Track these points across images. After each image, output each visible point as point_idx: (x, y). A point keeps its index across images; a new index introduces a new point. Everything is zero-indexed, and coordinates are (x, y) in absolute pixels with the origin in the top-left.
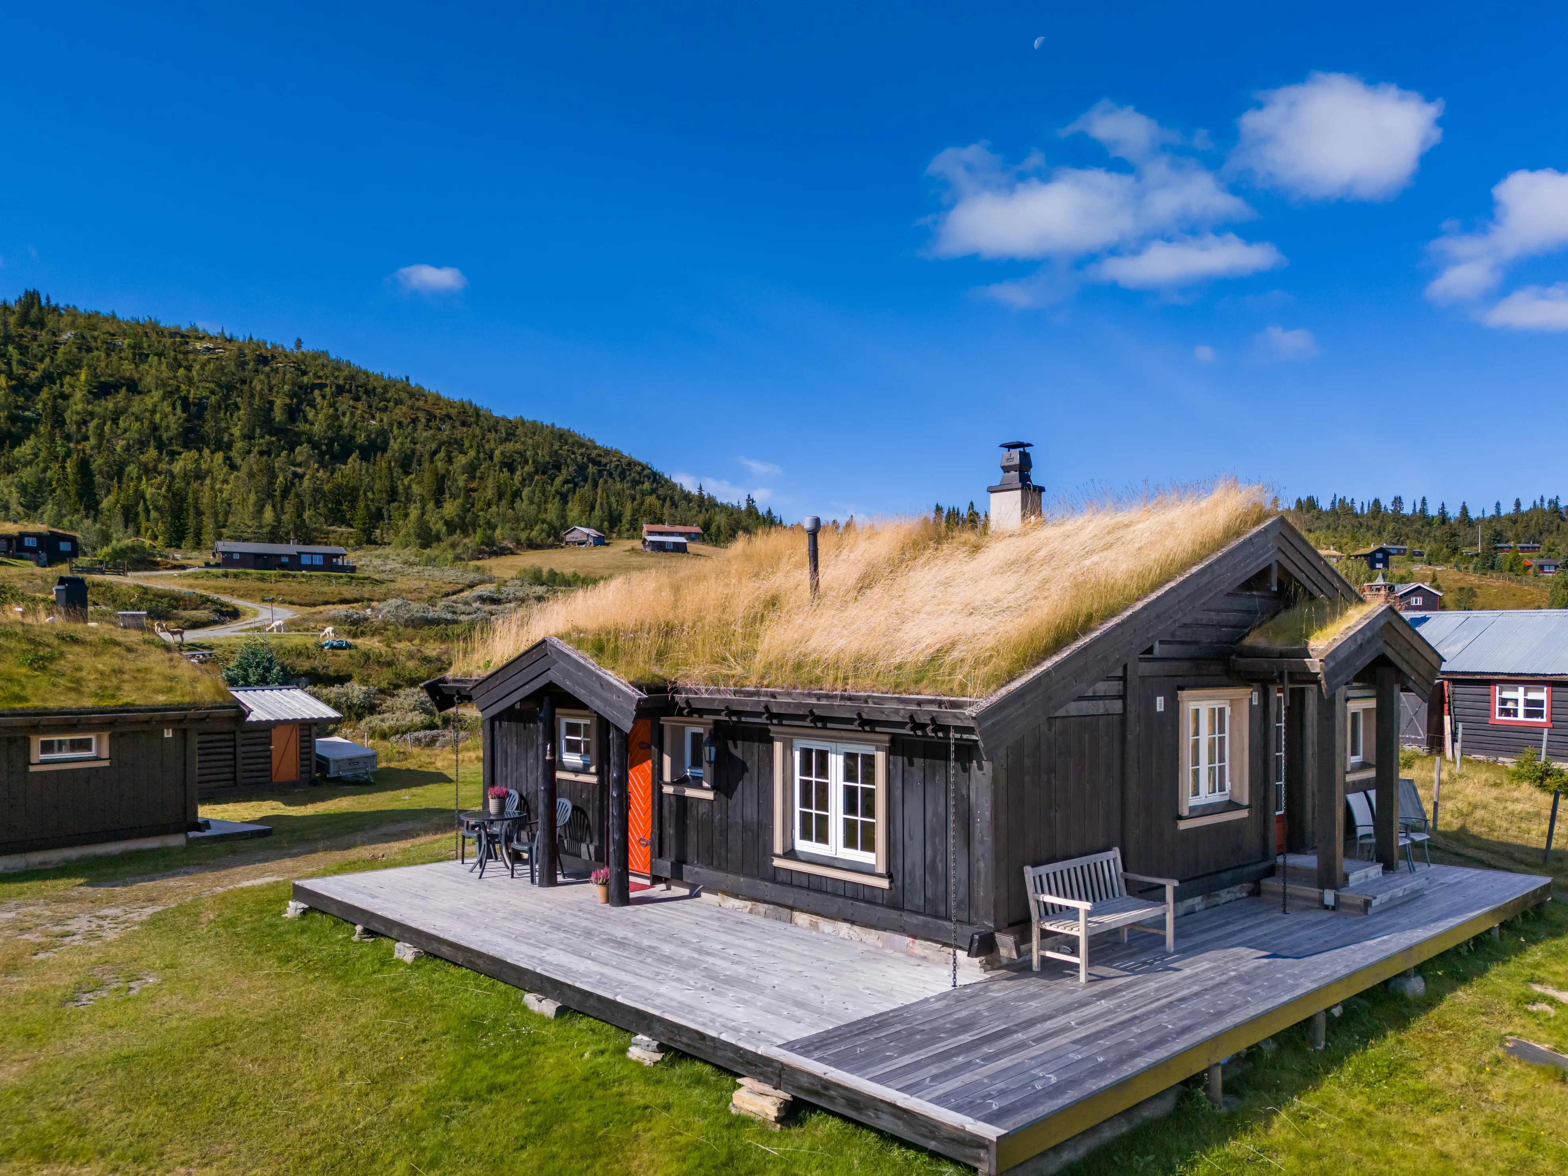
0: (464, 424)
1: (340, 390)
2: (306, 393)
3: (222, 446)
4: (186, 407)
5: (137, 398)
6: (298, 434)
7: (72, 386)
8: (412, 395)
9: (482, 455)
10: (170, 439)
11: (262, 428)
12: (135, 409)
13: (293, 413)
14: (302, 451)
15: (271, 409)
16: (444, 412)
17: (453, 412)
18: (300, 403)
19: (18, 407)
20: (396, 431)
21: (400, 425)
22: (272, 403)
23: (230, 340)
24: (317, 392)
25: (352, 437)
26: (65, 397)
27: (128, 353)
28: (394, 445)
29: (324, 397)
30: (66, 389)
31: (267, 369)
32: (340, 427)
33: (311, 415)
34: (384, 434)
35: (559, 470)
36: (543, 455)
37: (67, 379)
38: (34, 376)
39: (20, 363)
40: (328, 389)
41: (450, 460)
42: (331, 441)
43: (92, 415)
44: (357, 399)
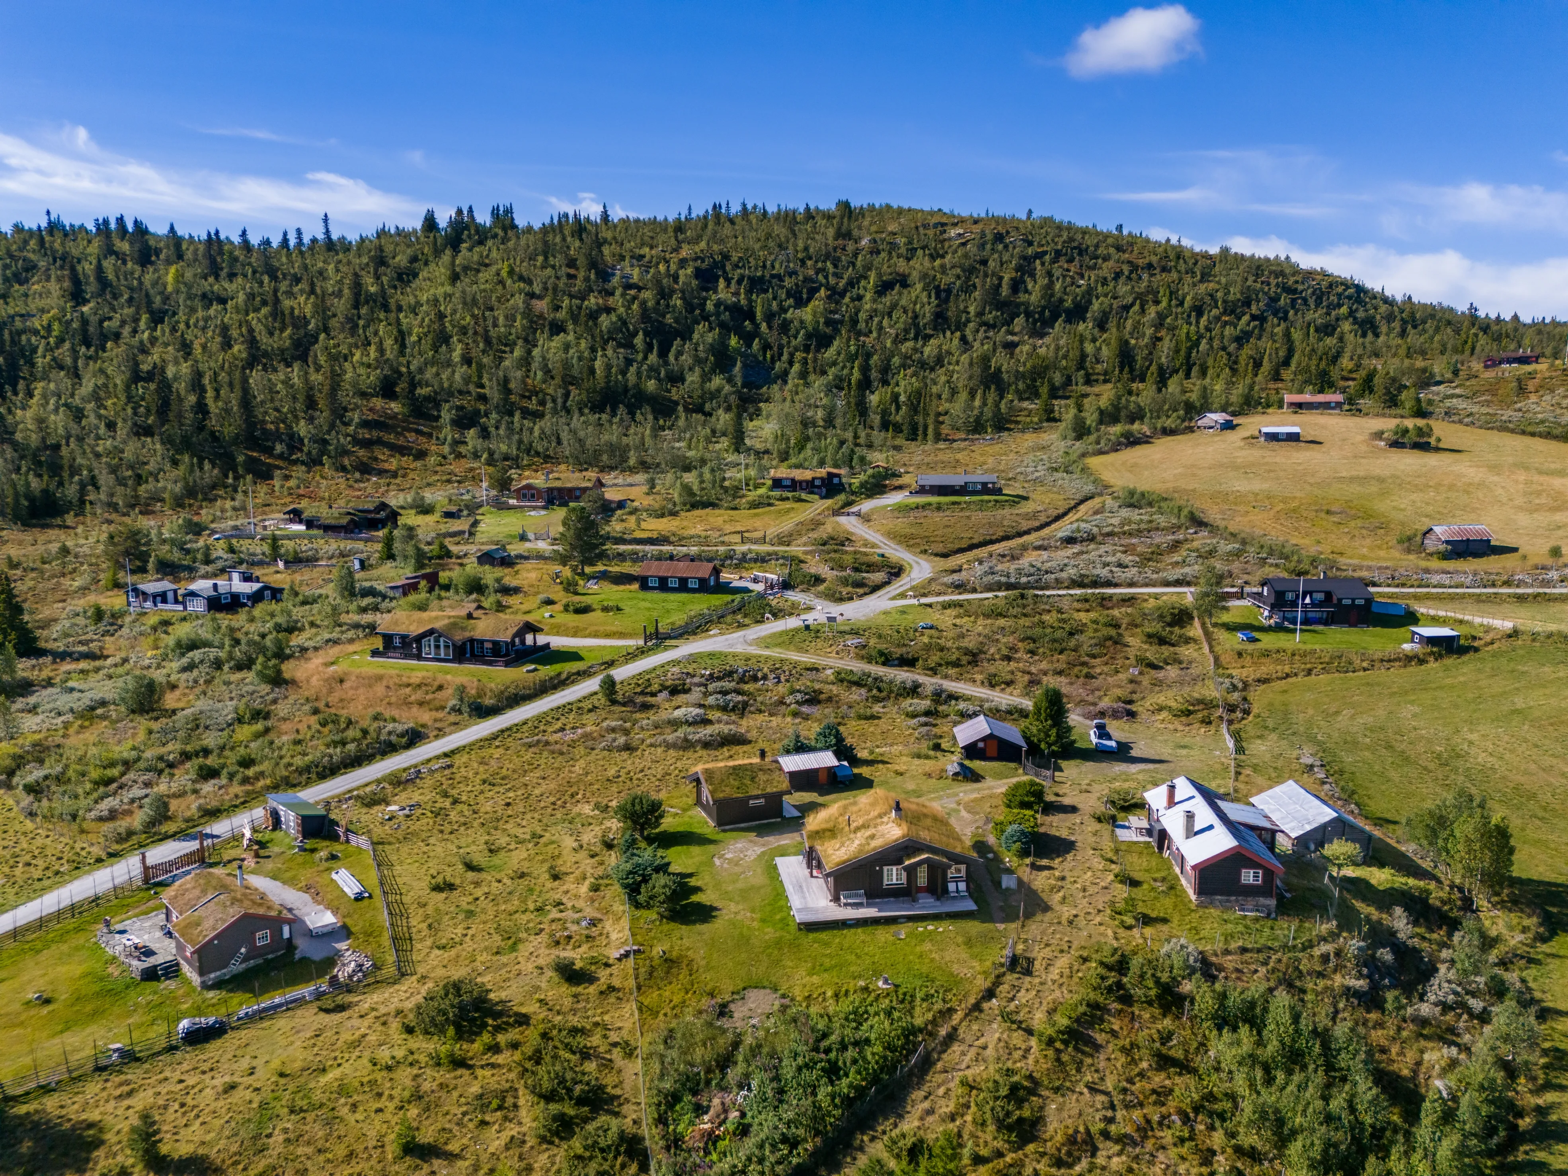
0: (1164, 269)
1: (1058, 254)
2: (1029, 263)
3: (960, 326)
4: (938, 297)
5: (905, 291)
6: (1018, 305)
7: (865, 289)
8: (1119, 249)
9: (1174, 302)
10: (925, 325)
11: (991, 304)
12: (903, 302)
13: (1017, 286)
14: (1019, 322)
15: (1000, 285)
16: (1147, 261)
17: (1154, 259)
18: (1023, 275)
19: (831, 312)
20: (1100, 288)
21: (1105, 282)
22: (1001, 279)
23: (976, 222)
24: (1038, 262)
25: (1061, 301)
26: (860, 298)
27: (903, 251)
28: (1096, 306)
29: (1043, 264)
30: (861, 292)
31: (1000, 247)
32: (1052, 295)
33: (1030, 287)
34: (1090, 292)
35: (1249, 306)
36: (1235, 293)
37: (863, 283)
38: (842, 283)
39: (835, 275)
40: (1047, 257)
41: (1143, 311)
42: (1044, 308)
43: (875, 310)
44: (1071, 261)
